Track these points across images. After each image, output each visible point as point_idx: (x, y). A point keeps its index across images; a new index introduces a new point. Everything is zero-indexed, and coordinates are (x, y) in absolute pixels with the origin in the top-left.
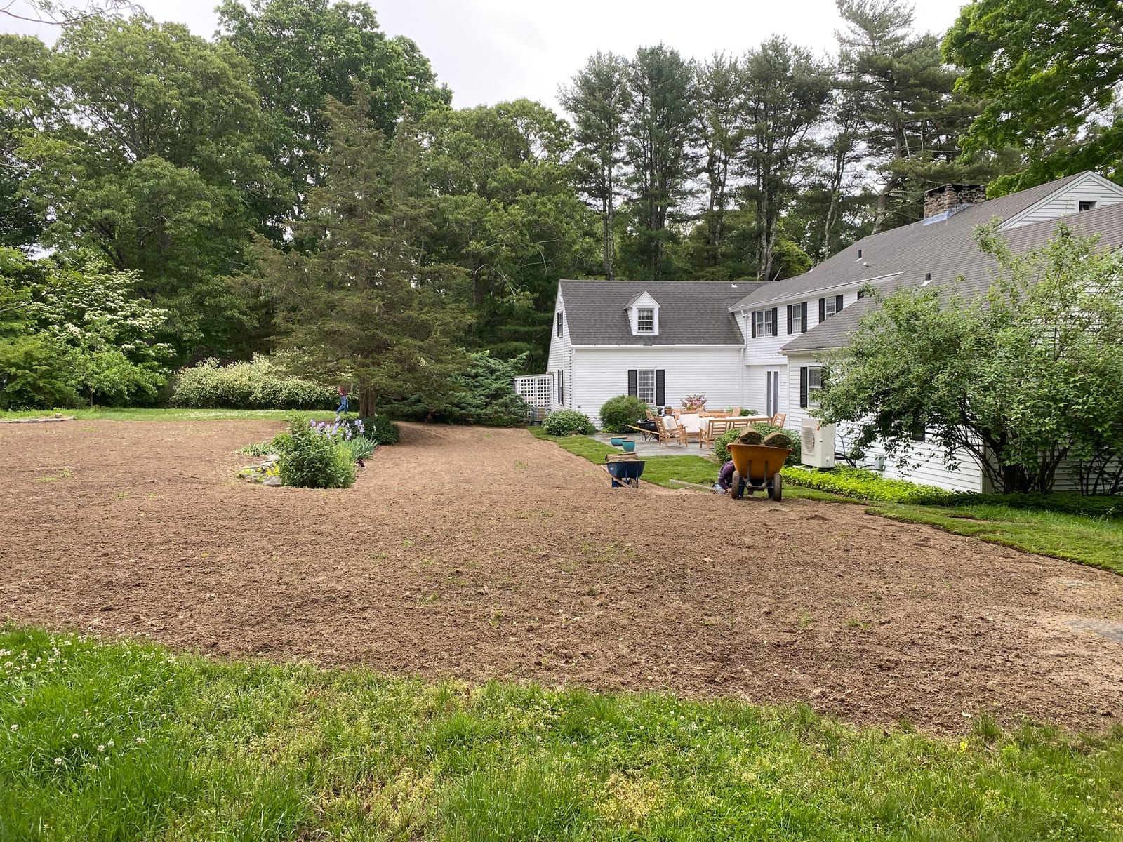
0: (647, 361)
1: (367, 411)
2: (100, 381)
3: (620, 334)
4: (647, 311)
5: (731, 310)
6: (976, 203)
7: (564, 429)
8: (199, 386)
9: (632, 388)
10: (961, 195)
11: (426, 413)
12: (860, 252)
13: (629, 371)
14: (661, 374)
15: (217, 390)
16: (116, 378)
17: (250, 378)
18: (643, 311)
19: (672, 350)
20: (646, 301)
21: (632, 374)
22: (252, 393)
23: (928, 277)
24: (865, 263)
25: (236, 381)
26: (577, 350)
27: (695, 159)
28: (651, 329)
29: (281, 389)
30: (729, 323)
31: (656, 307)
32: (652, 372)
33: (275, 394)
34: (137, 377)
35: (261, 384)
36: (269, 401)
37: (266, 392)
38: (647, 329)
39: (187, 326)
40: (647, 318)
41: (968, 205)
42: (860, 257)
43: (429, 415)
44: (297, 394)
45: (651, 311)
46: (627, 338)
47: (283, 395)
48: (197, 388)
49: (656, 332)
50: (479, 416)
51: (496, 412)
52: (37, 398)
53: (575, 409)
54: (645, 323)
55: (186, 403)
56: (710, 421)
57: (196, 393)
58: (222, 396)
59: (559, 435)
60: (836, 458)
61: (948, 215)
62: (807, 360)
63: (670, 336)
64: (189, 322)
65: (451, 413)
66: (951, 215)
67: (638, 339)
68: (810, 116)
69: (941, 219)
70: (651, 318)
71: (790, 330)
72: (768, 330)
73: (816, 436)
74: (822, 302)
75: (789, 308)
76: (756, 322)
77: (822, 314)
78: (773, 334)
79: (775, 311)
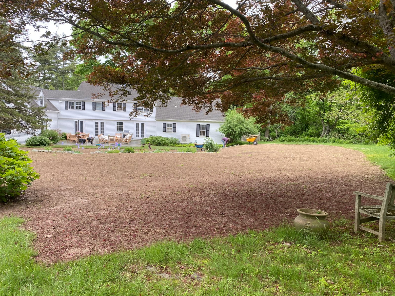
20: (41, 93)
45: (42, 97)
49: (43, 105)
62: (166, 121)
70: (42, 100)
71: (94, 110)
72: (77, 108)
73: (187, 137)
74: (114, 103)
75: (94, 103)
76: (68, 105)
77: (114, 107)
78: (82, 110)
79: (83, 102)
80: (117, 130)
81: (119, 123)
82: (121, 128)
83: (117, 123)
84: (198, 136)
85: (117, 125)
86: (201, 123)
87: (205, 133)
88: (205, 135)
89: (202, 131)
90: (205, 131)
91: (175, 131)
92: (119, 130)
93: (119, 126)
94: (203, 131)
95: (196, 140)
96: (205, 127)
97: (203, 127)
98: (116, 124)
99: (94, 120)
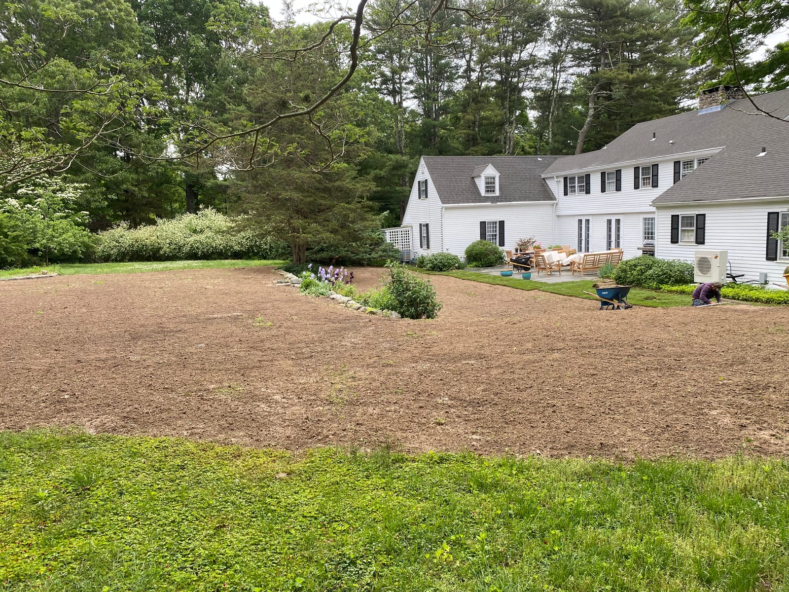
0: (492, 215)
1: (300, 259)
2: (60, 244)
3: (473, 196)
4: (491, 178)
5: (543, 176)
6: (738, 99)
7: (444, 266)
8: (117, 244)
9: (483, 235)
10: (729, 93)
11: (331, 259)
12: (654, 134)
13: (481, 222)
14: (502, 223)
15: (133, 247)
16: (72, 240)
17: (158, 237)
18: (488, 178)
19: (510, 206)
20: (490, 171)
21: (483, 224)
22: (161, 248)
23: (764, 150)
24: (671, 142)
25: (147, 239)
26: (447, 208)
27: (457, 67)
28: (494, 191)
29: (184, 245)
30: (543, 185)
31: (497, 175)
32: (496, 223)
33: (179, 249)
34: (86, 239)
35: (168, 241)
36: (175, 255)
37: (173, 247)
38: (491, 191)
39: (93, 197)
40: (491, 183)
41: (733, 100)
42: (654, 137)
43: (334, 260)
44: (197, 248)
45: (494, 178)
46: (477, 198)
47: (186, 249)
48: (116, 246)
49: (497, 193)
50: (369, 259)
51: (381, 256)
52: (9, 259)
53: (445, 251)
54: (490, 188)
55: (106, 259)
56: (585, 255)
57: (115, 250)
58: (137, 252)
59: (441, 270)
60: (727, 277)
61: (721, 107)
62: (678, 210)
63: (507, 196)
64: (95, 194)
65: (350, 258)
66: (723, 107)
67: (486, 199)
68: (532, 37)
69: (714, 110)
70: (494, 183)
71: (603, 190)
72: (580, 190)
73: (713, 263)
74: (636, 169)
75: (603, 174)
76: (568, 185)
77: (636, 178)
78: (586, 193)
79: (588, 176)
81: (649, 218)
83: (645, 219)
84: (771, 256)
85: (645, 224)
86: (781, 209)
91: (700, 240)
93: (648, 229)
95: (761, 273)
98: (643, 222)
99: (605, 216)
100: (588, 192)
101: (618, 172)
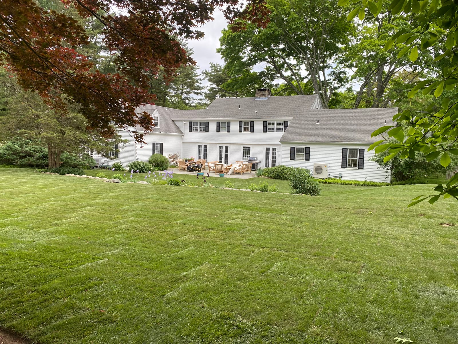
0: (158, 139)
9: (154, 151)
12: (240, 106)
14: (162, 145)
19: (165, 135)
20: (156, 113)
21: (154, 145)
23: (318, 122)
28: (157, 125)
30: (174, 125)
31: (159, 116)
42: (240, 108)
45: (157, 118)
49: (159, 127)
53: (137, 160)
61: (267, 98)
62: (295, 145)
69: (264, 99)
70: (157, 120)
71: (218, 131)
72: (202, 129)
73: (324, 169)
74: (240, 123)
75: (218, 123)
76: (192, 127)
77: (240, 127)
78: (206, 132)
79: (207, 123)
80: (243, 156)
81: (246, 147)
82: (248, 154)
83: (244, 147)
84: (344, 166)
85: (244, 150)
86: (348, 147)
87: (356, 163)
88: (356, 166)
89: (352, 160)
90: (356, 160)
91: (307, 159)
92: (246, 157)
93: (246, 152)
94: (354, 160)
95: (340, 174)
96: (357, 154)
97: (353, 153)
98: (242, 148)
99: (218, 144)
100: (207, 131)
101: (229, 123)
